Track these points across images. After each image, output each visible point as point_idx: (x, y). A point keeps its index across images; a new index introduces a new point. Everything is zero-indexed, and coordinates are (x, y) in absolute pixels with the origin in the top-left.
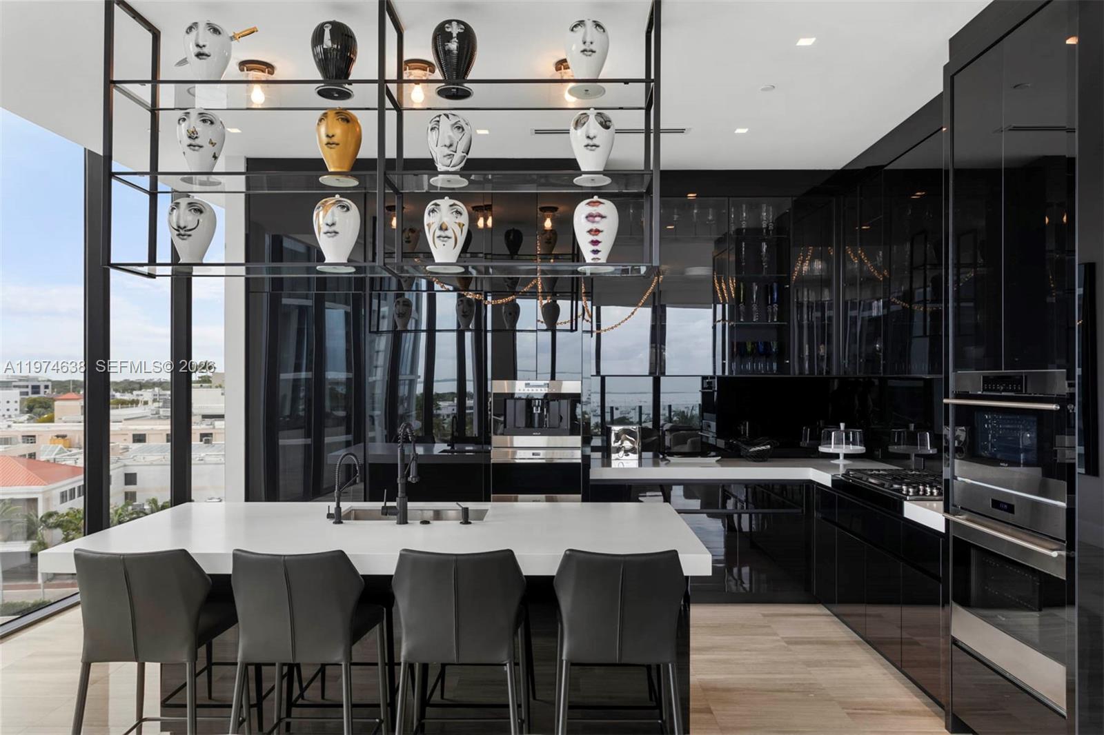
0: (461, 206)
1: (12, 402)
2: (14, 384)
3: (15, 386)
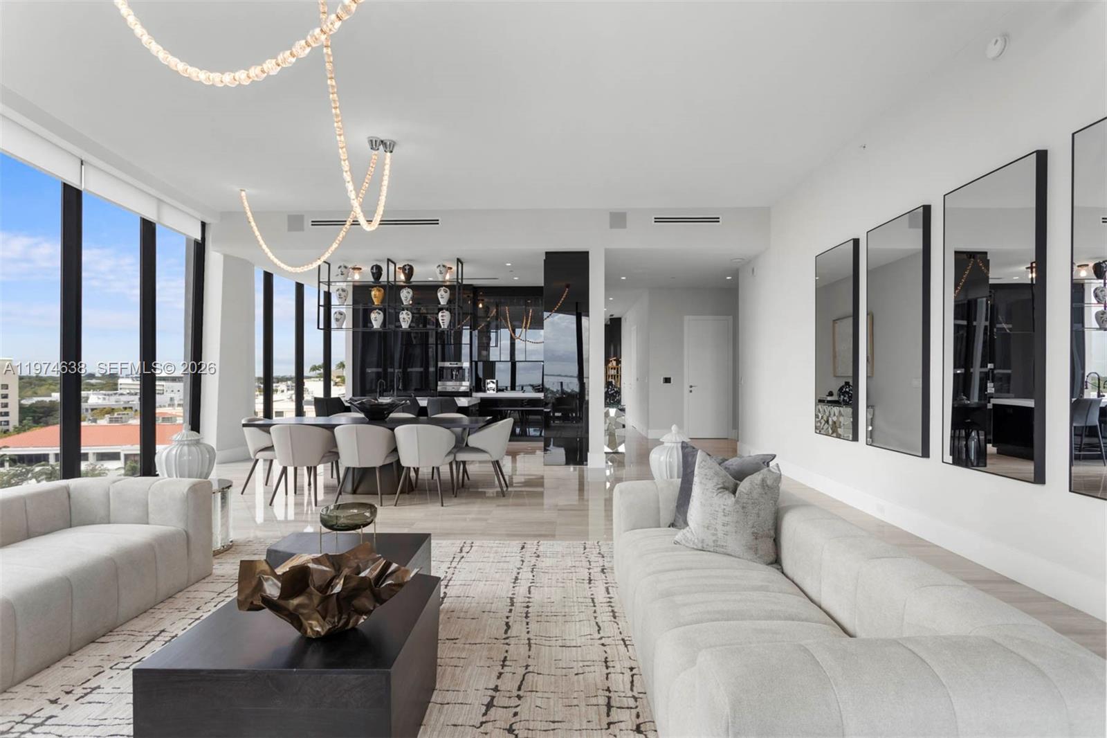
0: (409, 313)
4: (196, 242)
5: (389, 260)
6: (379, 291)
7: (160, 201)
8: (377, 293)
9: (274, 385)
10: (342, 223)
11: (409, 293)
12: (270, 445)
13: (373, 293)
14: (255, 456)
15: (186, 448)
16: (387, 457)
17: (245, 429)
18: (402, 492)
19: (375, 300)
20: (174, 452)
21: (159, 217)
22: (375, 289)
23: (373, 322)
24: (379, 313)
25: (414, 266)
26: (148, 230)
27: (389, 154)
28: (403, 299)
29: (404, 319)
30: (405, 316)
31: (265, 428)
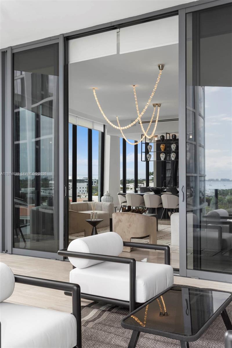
0: (175, 154)
1: (84, 188)
2: (85, 181)
3: (85, 182)
4: (102, 133)
5: (167, 133)
6: (163, 145)
7: (93, 122)
8: (163, 146)
9: (127, 185)
10: (149, 122)
11: (174, 146)
12: (126, 201)
13: (161, 146)
14: (121, 204)
15: (107, 197)
16: (159, 205)
17: (119, 195)
18: (162, 218)
19: (162, 149)
20: (105, 197)
21: (93, 127)
22: (162, 145)
23: (161, 158)
24: (163, 154)
25: (176, 135)
26: (90, 131)
27: (159, 108)
28: (172, 148)
29: (172, 156)
30: (173, 155)
31: (124, 195)
